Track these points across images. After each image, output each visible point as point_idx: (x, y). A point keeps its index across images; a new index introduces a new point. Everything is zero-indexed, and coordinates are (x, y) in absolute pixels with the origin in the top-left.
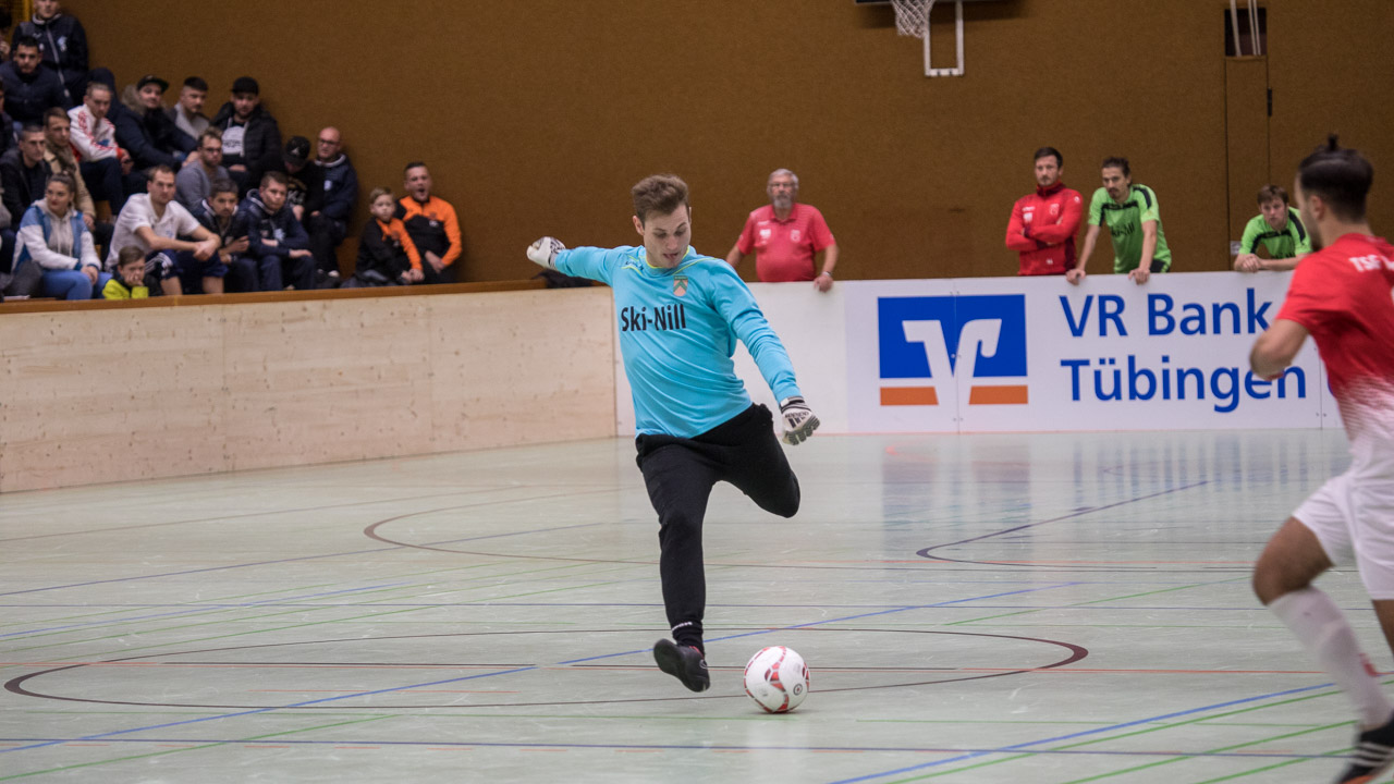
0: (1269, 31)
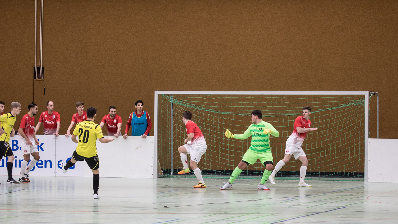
0: (45, 73)
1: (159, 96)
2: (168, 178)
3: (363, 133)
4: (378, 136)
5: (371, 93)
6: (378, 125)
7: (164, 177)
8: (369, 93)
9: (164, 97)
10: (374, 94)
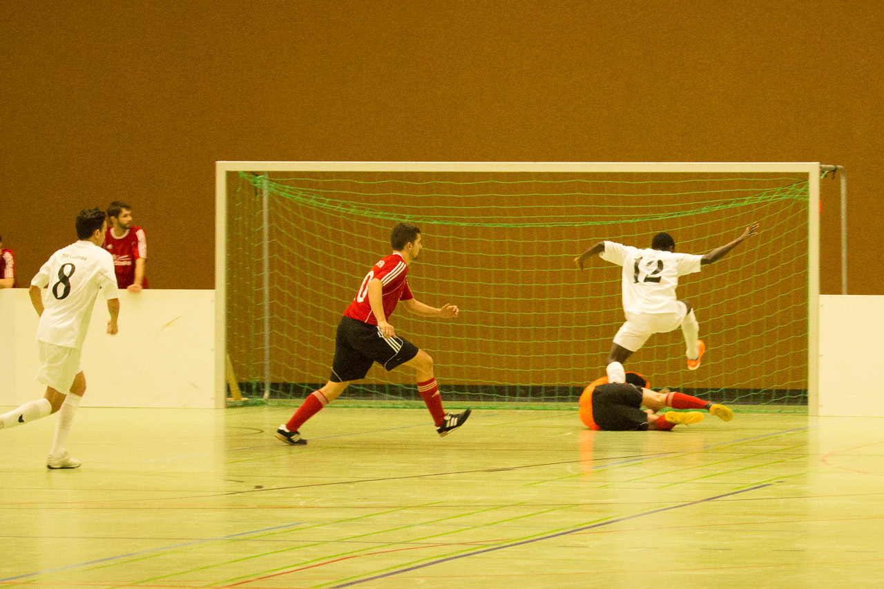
1: (231, 176)
2: (254, 409)
3: (804, 279)
4: (844, 288)
5: (826, 169)
6: (844, 255)
7: (245, 404)
8: (821, 167)
9: (244, 180)
10: (834, 171)
